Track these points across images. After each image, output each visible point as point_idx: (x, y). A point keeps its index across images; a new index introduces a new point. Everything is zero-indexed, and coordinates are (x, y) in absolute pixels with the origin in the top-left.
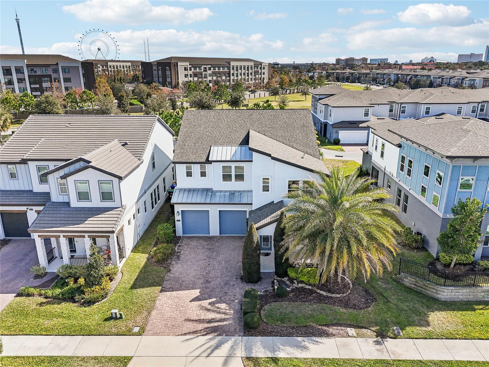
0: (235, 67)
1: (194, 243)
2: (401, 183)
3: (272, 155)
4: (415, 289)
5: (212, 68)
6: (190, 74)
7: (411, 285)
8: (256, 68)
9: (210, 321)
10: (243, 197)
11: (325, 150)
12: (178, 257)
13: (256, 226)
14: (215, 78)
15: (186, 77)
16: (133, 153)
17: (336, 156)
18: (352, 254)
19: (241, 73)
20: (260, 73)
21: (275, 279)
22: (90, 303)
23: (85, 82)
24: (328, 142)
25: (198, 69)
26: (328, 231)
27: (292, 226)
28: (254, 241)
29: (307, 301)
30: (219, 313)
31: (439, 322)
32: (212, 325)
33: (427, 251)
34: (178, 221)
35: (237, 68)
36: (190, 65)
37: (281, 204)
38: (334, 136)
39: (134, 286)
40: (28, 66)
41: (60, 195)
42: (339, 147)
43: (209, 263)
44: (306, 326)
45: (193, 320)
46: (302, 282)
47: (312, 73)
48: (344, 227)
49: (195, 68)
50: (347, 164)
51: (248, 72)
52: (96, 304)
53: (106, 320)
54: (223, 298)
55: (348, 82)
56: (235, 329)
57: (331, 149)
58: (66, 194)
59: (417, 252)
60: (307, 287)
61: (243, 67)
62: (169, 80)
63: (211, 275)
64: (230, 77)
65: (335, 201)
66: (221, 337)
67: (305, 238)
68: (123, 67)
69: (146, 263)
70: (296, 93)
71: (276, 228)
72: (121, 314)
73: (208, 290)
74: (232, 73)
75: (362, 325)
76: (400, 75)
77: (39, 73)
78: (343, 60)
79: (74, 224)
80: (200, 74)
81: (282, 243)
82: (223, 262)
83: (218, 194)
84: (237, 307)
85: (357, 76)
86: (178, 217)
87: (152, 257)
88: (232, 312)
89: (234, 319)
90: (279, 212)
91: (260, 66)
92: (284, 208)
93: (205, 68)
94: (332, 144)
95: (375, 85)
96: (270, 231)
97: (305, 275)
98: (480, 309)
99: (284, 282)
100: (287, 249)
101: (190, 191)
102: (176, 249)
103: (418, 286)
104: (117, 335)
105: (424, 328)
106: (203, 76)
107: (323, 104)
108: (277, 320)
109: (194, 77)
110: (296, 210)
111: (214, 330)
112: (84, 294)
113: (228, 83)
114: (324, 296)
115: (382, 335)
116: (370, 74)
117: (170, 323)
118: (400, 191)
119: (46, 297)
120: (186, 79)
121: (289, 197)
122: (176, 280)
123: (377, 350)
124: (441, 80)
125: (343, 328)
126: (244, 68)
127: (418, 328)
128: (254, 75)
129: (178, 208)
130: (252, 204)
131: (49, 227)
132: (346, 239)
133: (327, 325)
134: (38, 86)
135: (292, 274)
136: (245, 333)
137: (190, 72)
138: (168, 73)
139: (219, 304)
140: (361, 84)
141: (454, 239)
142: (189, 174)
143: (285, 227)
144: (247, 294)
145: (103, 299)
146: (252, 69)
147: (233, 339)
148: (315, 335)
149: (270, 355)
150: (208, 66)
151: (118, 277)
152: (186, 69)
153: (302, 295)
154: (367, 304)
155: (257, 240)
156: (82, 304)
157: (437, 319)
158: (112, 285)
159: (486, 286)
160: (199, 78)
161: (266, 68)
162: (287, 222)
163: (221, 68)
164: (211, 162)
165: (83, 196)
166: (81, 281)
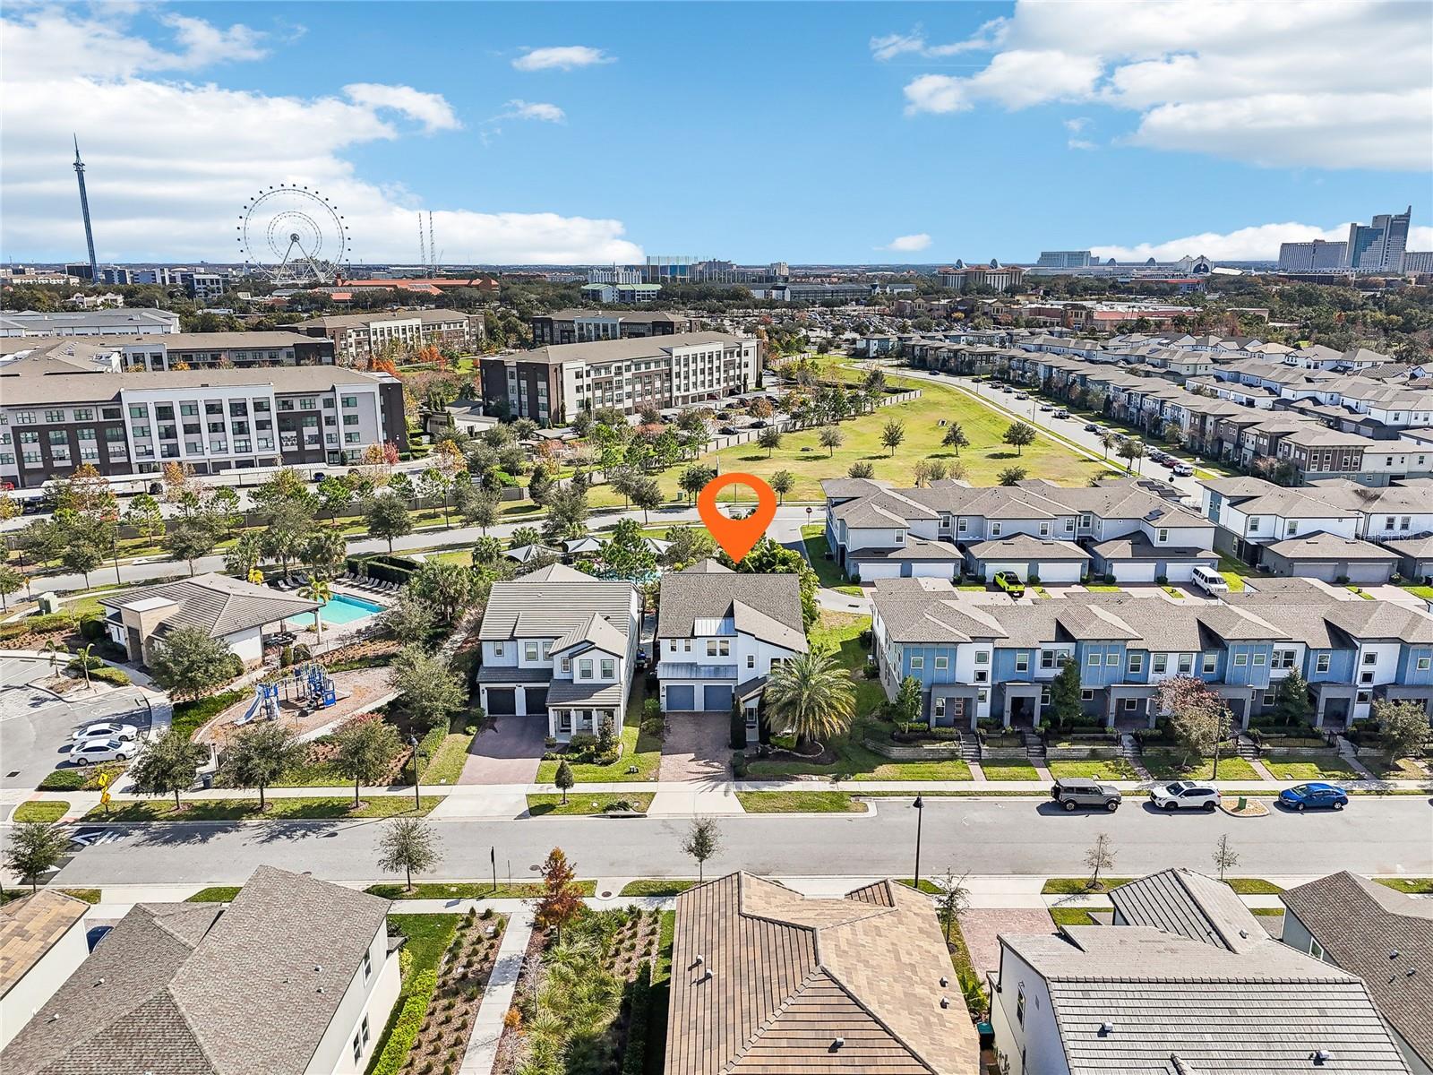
0: (682, 358)
1: (680, 718)
3: (756, 636)
4: (875, 752)
5: (633, 367)
6: (587, 385)
7: (871, 748)
8: (728, 355)
9: (705, 773)
10: (728, 673)
12: (669, 731)
13: (742, 699)
14: (638, 387)
15: (578, 391)
16: (618, 628)
17: (850, 605)
18: (816, 718)
19: (696, 370)
20: (737, 365)
21: (758, 746)
22: (606, 764)
23: (384, 421)
24: (842, 580)
25: (603, 371)
26: (798, 701)
27: (772, 699)
28: (741, 714)
29: (784, 760)
32: (709, 775)
34: (663, 696)
35: (687, 360)
36: (587, 365)
37: (764, 679)
38: (853, 572)
39: (636, 752)
40: (278, 396)
41: (562, 673)
42: (858, 588)
43: (698, 734)
44: (781, 775)
45: (693, 773)
46: (782, 747)
47: (865, 341)
48: (810, 699)
49: (598, 370)
51: (710, 366)
52: (612, 764)
53: (626, 773)
54: (715, 760)
55: (945, 372)
56: (727, 777)
57: (845, 593)
58: (568, 671)
60: (786, 751)
61: (699, 356)
62: (542, 400)
63: (701, 744)
64: (671, 380)
66: (717, 781)
67: (782, 707)
68: (404, 330)
69: (640, 734)
71: (759, 700)
72: (637, 769)
73: (701, 755)
74: (676, 373)
75: (824, 774)
77: (297, 408)
79: (582, 699)
80: (607, 382)
81: (764, 713)
82: (712, 734)
83: (702, 669)
84: (728, 765)
85: (966, 359)
86: (663, 693)
87: (644, 731)
88: (724, 767)
89: (726, 771)
90: (762, 687)
91: (738, 350)
92: (766, 683)
93: (619, 368)
94: (849, 584)
96: (754, 704)
97: (783, 741)
98: (919, 763)
99: (766, 748)
100: (769, 719)
101: (674, 665)
102: (664, 723)
103: (876, 748)
104: (639, 782)
105: (869, 775)
106: (615, 385)
107: (839, 519)
109: (596, 389)
111: (712, 778)
112: (600, 758)
113: (667, 395)
114: (798, 757)
115: (837, 779)
116: (996, 355)
117: (676, 775)
118: (887, 664)
119: (569, 760)
120: (580, 396)
121: (771, 673)
122: (672, 747)
123: (830, 787)
125: (810, 776)
126: (703, 359)
127: (865, 774)
128: (725, 371)
129: (663, 684)
130: (737, 679)
131: (560, 702)
132: (812, 708)
134: (294, 434)
135: (773, 740)
136: (735, 779)
137: (588, 381)
138: (542, 385)
139: (713, 763)
140: (973, 381)
142: (673, 649)
143: (766, 700)
144: (735, 755)
145: (615, 761)
146: (719, 358)
147: (727, 782)
148: (788, 780)
149: (756, 790)
150: (625, 363)
151: (621, 746)
152: (578, 376)
153: (780, 756)
154: (832, 762)
155: (742, 711)
156: (601, 765)
157: (882, 770)
158: (619, 752)
159: (927, 747)
160: (606, 389)
161: (752, 352)
162: (769, 697)
163: (653, 365)
164: (696, 637)
165: (587, 673)
166: (593, 748)
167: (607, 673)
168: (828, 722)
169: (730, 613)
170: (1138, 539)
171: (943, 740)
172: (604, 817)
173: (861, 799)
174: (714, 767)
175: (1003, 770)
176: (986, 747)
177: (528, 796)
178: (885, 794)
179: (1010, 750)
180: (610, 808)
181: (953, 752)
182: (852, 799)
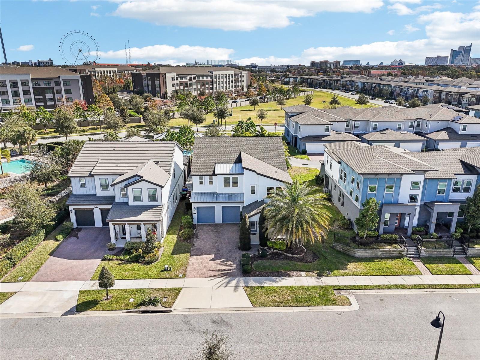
0: (217, 76)
1: (206, 228)
2: (340, 187)
3: (257, 172)
4: (343, 252)
5: (197, 78)
6: (177, 84)
7: (340, 250)
8: (236, 76)
9: (222, 271)
10: (238, 198)
11: (295, 159)
12: (197, 237)
13: (248, 216)
14: (199, 86)
15: (173, 86)
16: (164, 169)
17: (303, 164)
18: (304, 230)
19: (223, 81)
20: (240, 81)
21: (259, 248)
22: (149, 263)
23: (84, 93)
24: (297, 152)
25: (184, 78)
26: (290, 217)
27: (269, 215)
28: (247, 225)
29: (279, 259)
30: (228, 266)
31: (353, 268)
32: (224, 272)
33: (353, 230)
34: (194, 214)
35: (219, 77)
36: (177, 75)
37: (263, 202)
38: (302, 148)
39: (173, 254)
40: (33, 79)
41: (121, 198)
42: (306, 156)
43: (217, 240)
44: (278, 272)
45: (213, 270)
46: (276, 249)
47: (288, 78)
48: (299, 215)
49: (181, 78)
50: (310, 171)
51: (229, 80)
52: (153, 263)
53: (161, 271)
54: (229, 259)
55: (320, 88)
56: (237, 274)
57: (299, 158)
58: (125, 197)
59: (347, 231)
60: (279, 252)
61: (224, 75)
62: (157, 89)
63: (219, 247)
64: (213, 85)
65: (294, 200)
66: (230, 278)
67: (278, 221)
68: (110, 72)
69: (177, 240)
70: (273, 101)
71: (260, 216)
72: (170, 268)
73: (219, 255)
74: (215, 82)
75: (310, 270)
76: (366, 84)
77: (42, 85)
78: (317, 63)
79: (134, 216)
80: (185, 83)
81: (264, 225)
82: (227, 239)
83: (221, 195)
84: (238, 263)
85: (329, 83)
86: (194, 211)
87: (180, 237)
88: (235, 266)
89: (236, 269)
90: (262, 207)
91: (240, 74)
92: (265, 205)
93: (190, 78)
94: (301, 154)
95: (344, 91)
96: (256, 219)
97: (278, 245)
98: (377, 261)
99: (265, 250)
100: (267, 229)
101: (202, 193)
102: (195, 232)
103: (345, 250)
104: (170, 278)
105: (344, 271)
106: (189, 85)
107: (294, 122)
108: (262, 269)
109: (181, 86)
110: (272, 206)
111: (226, 275)
112: (145, 258)
113: (211, 91)
114: (289, 256)
115: (320, 275)
116: (340, 81)
117: (199, 272)
118: (340, 192)
119: (121, 260)
120: (174, 88)
121: (268, 198)
122: (199, 250)
123: (316, 282)
124: (400, 89)
125: (299, 272)
126: (226, 77)
127: (341, 271)
128: (235, 83)
129: (194, 206)
130: (244, 202)
131: (118, 218)
132: (301, 222)
133: (290, 271)
134: (41, 97)
135: (270, 244)
136: (243, 276)
137: (177, 82)
138: (157, 83)
139: (227, 262)
140: (332, 90)
141: (363, 221)
142: (201, 183)
143: (265, 216)
144: (243, 256)
145: (156, 261)
146: (232, 77)
147: (237, 278)
148: (283, 276)
149: (259, 285)
150: (193, 76)
151: (162, 249)
152: (173, 79)
153: (276, 256)
154: (314, 260)
155: (248, 224)
156: (144, 264)
157: (352, 266)
158: (159, 253)
159: (382, 249)
160: (185, 86)
161: (246, 76)
162: (267, 213)
163: (205, 78)
164: (216, 175)
165: (138, 198)
166: (140, 251)
167: (153, 198)
168: (313, 232)
169: (239, 160)
170: (450, 131)
171: (391, 243)
172: (136, 312)
173: (343, 293)
174: (227, 265)
175: (441, 266)
176: (423, 249)
177: (81, 292)
178: (360, 288)
179: (441, 250)
180: (143, 304)
181: (400, 252)
182: (335, 292)
